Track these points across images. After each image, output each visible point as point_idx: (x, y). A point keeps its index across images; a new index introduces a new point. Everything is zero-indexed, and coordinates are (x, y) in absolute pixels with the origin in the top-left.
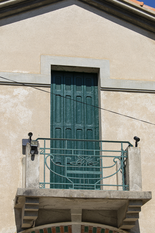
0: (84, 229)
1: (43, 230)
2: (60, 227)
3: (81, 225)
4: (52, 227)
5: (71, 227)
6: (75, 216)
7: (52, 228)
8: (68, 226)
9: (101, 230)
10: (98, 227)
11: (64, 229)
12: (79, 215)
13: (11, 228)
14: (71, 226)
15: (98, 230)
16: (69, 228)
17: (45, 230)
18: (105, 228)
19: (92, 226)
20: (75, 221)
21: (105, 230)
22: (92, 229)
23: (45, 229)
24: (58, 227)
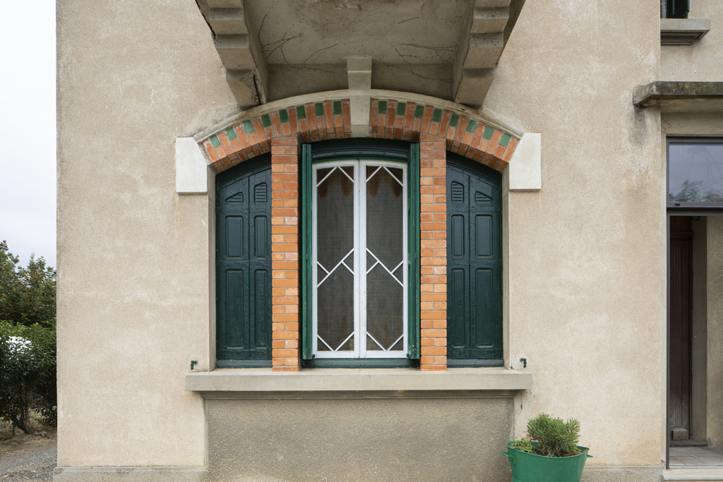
0: (377, 106)
1: (288, 112)
2: (324, 104)
3: (371, 99)
4: (307, 104)
5: (347, 103)
6: (357, 75)
7: (306, 106)
8: (343, 100)
9: (414, 109)
10: (409, 103)
11: (332, 107)
12: (365, 74)
13: (217, 110)
14: (349, 100)
15: (409, 108)
16: (345, 105)
17: (290, 111)
18: (424, 104)
19: (396, 101)
20: (357, 88)
21: (425, 109)
22: (395, 107)
23: (291, 108)
24: (319, 105)
